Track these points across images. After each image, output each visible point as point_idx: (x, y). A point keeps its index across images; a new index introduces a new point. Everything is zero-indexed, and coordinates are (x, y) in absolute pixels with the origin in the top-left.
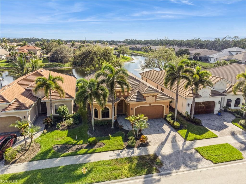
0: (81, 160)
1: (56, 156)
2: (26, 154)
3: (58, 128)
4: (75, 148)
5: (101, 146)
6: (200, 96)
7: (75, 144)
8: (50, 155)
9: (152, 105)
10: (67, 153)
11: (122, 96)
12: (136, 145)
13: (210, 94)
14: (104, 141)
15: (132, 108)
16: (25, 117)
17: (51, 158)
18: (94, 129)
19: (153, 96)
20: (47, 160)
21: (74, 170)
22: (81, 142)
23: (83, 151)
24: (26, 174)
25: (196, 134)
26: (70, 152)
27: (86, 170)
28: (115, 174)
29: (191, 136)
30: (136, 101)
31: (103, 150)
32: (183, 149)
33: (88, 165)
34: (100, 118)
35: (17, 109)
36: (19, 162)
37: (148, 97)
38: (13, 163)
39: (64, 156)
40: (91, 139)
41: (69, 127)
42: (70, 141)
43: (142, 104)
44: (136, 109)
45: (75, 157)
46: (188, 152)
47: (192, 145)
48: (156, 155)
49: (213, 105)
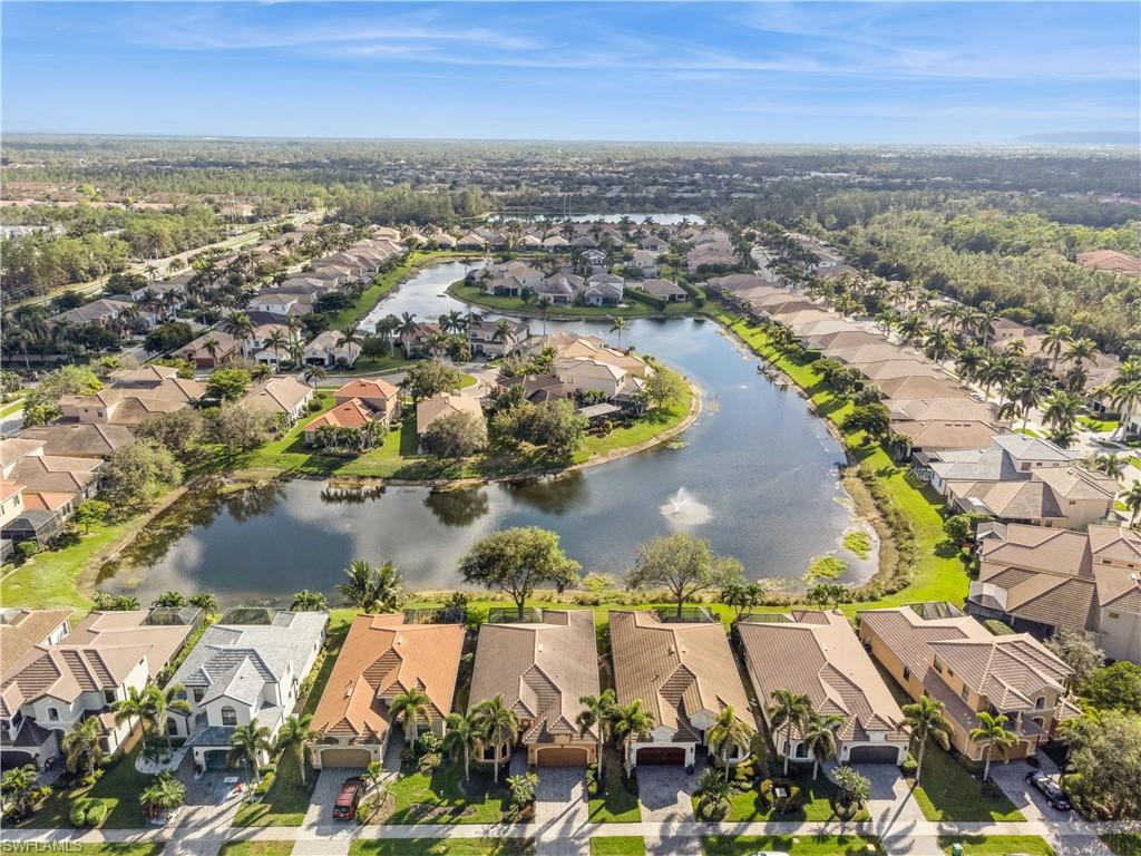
0: (440, 832)
1: (412, 821)
2: (380, 813)
3: (419, 770)
4: (437, 811)
5: (470, 813)
7: (438, 805)
8: (406, 818)
9: (564, 747)
10: (426, 818)
12: (517, 819)
13: (671, 737)
14: (476, 806)
15: (532, 751)
16: (376, 752)
17: (406, 823)
18: (468, 779)
19: (566, 734)
20: (402, 826)
21: (431, 846)
22: (446, 802)
23: (446, 818)
24: (380, 842)
25: (609, 812)
26: (429, 817)
27: (444, 848)
29: (604, 813)
30: (538, 742)
31: (470, 821)
32: (574, 837)
33: (447, 842)
34: (482, 759)
36: (372, 824)
37: (558, 734)
38: (366, 824)
39: (423, 823)
40: (459, 802)
41: (435, 770)
42: (432, 799)
44: (539, 752)
45: (435, 826)
46: (577, 842)
47: (590, 831)
48: (532, 840)
49: (682, 752)
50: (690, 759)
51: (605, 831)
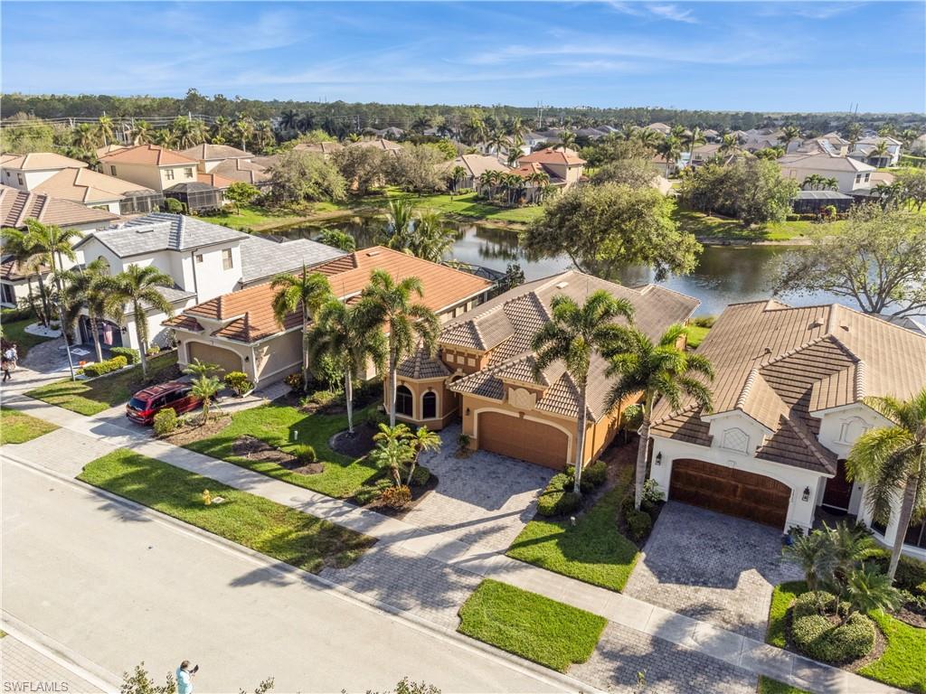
1: (221, 454)
2: (193, 432)
3: (299, 405)
4: (267, 454)
5: (312, 472)
6: (708, 441)
7: (277, 448)
8: (217, 449)
9: (525, 417)
10: (244, 458)
11: (460, 366)
13: (758, 447)
15: (468, 410)
16: (247, 359)
17: (210, 454)
18: (351, 431)
19: (531, 391)
20: (202, 456)
22: (293, 448)
23: (272, 466)
25: (562, 553)
26: (248, 457)
28: (245, 531)
29: (551, 552)
30: (473, 392)
31: (299, 482)
33: (236, 495)
35: (235, 337)
36: (169, 441)
37: (515, 388)
38: (161, 439)
40: (302, 449)
42: (277, 439)
43: (493, 406)
44: (480, 415)
45: (243, 470)
46: (453, 578)
47: (495, 569)
48: (372, 542)
49: (780, 497)
50: (800, 513)
51: (527, 580)
